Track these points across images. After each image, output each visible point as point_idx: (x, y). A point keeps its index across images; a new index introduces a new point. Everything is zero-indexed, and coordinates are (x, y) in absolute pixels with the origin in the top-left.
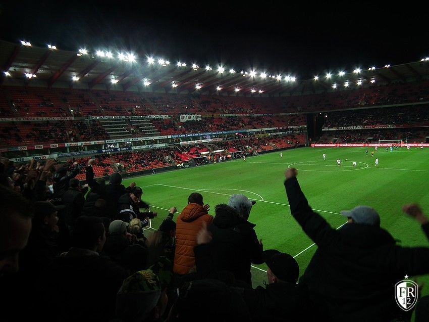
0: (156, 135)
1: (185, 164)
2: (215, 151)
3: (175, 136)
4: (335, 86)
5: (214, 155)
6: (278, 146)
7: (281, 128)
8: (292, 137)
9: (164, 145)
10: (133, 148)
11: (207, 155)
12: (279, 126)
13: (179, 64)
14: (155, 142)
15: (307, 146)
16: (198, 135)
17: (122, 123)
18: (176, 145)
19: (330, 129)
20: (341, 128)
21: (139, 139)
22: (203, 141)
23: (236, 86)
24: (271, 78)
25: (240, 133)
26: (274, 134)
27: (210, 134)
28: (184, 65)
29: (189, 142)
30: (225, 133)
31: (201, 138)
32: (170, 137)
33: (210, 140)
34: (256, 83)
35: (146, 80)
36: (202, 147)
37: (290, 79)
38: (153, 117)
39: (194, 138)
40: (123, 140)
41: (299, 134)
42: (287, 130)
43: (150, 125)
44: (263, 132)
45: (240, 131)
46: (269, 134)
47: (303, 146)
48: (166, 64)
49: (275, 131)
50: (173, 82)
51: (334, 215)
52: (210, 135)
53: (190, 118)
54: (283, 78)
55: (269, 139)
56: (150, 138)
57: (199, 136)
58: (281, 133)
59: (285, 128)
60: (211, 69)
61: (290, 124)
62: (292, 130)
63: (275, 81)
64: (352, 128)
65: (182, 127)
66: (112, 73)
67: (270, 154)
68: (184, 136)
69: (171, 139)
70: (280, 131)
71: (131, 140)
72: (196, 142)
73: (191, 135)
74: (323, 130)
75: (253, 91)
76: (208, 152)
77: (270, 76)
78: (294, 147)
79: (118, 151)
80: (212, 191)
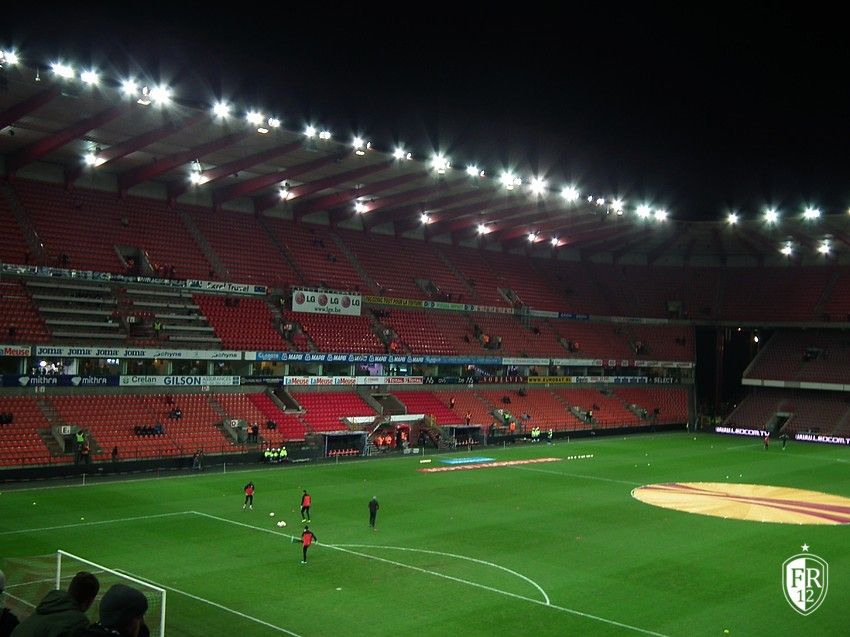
0: (208, 346)
1: (296, 452)
2: (395, 418)
3: (270, 356)
4: (787, 250)
5: (388, 429)
6: (600, 420)
7: (612, 363)
8: (646, 395)
9: (228, 380)
10: (126, 380)
11: (368, 427)
12: (605, 358)
13: (310, 131)
14: (202, 368)
15: (692, 429)
16: (344, 358)
17: (98, 295)
18: (273, 384)
21: (150, 353)
22: (361, 380)
23: (480, 218)
24: (592, 205)
25: (478, 365)
26: (589, 379)
27: (384, 359)
28: (326, 135)
29: (310, 380)
30: (433, 360)
31: (353, 369)
32: (251, 356)
33: (381, 380)
34: (546, 215)
35: (196, 166)
36: (356, 400)
37: (650, 213)
38: (205, 285)
39: (332, 369)
40: (94, 352)
42: (631, 371)
43: (190, 312)
44: (552, 370)
45: (481, 360)
46: (574, 379)
47: (677, 427)
48: (270, 129)
49: (592, 371)
50: (283, 183)
52: (386, 364)
53: (323, 301)
54: (629, 207)
56: (187, 354)
57: (347, 364)
58: (612, 379)
59: (625, 363)
60: (409, 156)
61: (643, 353)
62: (647, 371)
63: (604, 214)
66: (90, 134)
68: (300, 357)
69: (257, 363)
70: (609, 372)
71: (122, 352)
72: (335, 380)
73: (322, 358)
74: (745, 382)
75: (532, 238)
76: (371, 419)
77: (590, 199)
78: (651, 430)
79: (71, 384)
80: (377, 552)
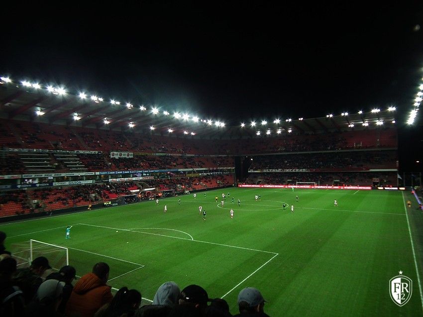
0: (83, 171)
1: (113, 202)
2: (146, 190)
3: (104, 173)
4: (258, 134)
5: (144, 193)
6: (208, 185)
7: (211, 169)
8: (221, 177)
9: (90, 182)
10: (56, 184)
11: (137, 193)
12: (209, 167)
13: (113, 102)
14: (81, 178)
15: (235, 186)
16: (128, 172)
17: (45, 157)
18: (105, 182)
19: (255, 172)
20: (265, 171)
21: (63, 175)
22: (134, 179)
23: (169, 127)
24: (202, 123)
25: (172, 172)
26: (205, 174)
28: (118, 103)
29: (118, 180)
30: (157, 171)
31: (132, 175)
32: (98, 173)
33: (141, 178)
34: (189, 126)
35: (76, 114)
36: (132, 185)
37: (220, 124)
38: (81, 152)
39: (124, 176)
40: (43, 175)
41: (227, 175)
42: (217, 171)
43: (76, 161)
44: (194, 172)
45: (172, 170)
46: (200, 174)
47: (231, 186)
48: (99, 101)
49: (205, 171)
50: (105, 119)
51: (259, 253)
52: (142, 173)
53: (121, 155)
54: (213, 123)
55: (200, 179)
56: (76, 174)
57: (129, 174)
58: (211, 173)
59: (215, 168)
60: (145, 109)
61: (220, 166)
62: (221, 170)
63: (206, 125)
64: (274, 170)
65: (112, 164)
66: (38, 105)
67: (201, 193)
68: (114, 173)
69: (100, 176)
70: (210, 171)
71: (53, 175)
72: (126, 179)
73: (121, 172)
74: (249, 172)
75: (186, 133)
76: (138, 190)
77: (202, 120)
78: (223, 187)
79: (36, 186)
80: (140, 230)
